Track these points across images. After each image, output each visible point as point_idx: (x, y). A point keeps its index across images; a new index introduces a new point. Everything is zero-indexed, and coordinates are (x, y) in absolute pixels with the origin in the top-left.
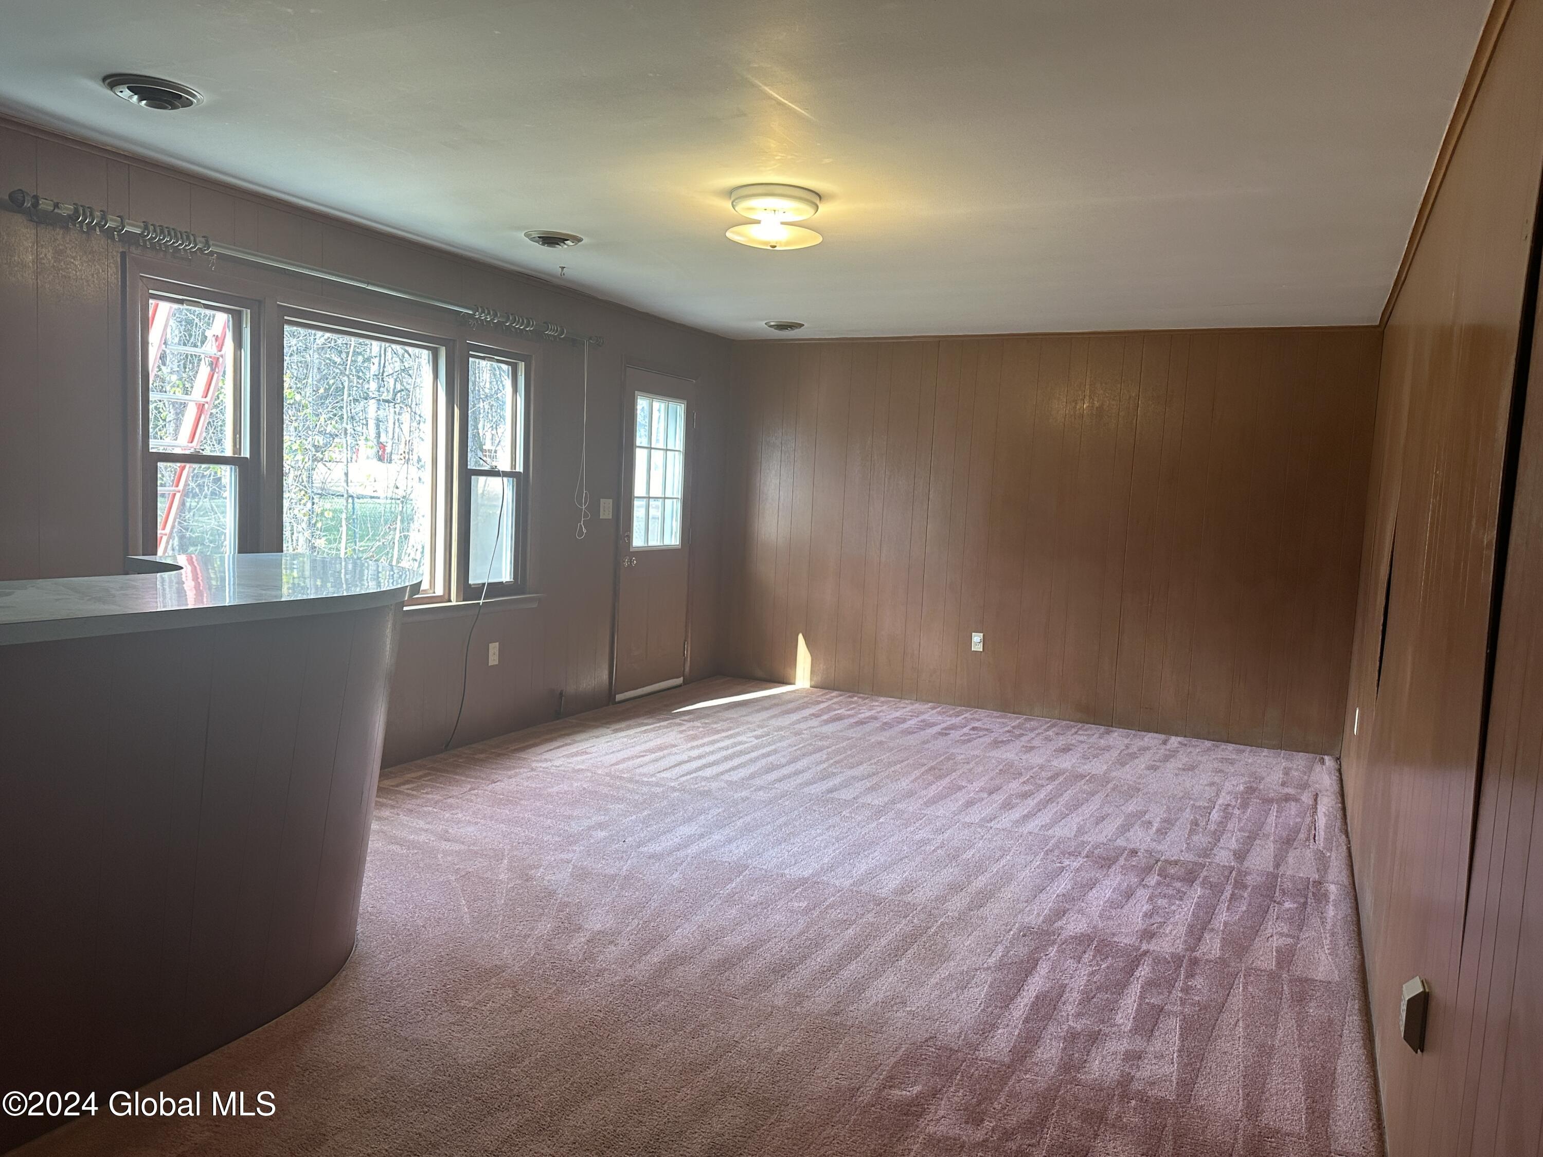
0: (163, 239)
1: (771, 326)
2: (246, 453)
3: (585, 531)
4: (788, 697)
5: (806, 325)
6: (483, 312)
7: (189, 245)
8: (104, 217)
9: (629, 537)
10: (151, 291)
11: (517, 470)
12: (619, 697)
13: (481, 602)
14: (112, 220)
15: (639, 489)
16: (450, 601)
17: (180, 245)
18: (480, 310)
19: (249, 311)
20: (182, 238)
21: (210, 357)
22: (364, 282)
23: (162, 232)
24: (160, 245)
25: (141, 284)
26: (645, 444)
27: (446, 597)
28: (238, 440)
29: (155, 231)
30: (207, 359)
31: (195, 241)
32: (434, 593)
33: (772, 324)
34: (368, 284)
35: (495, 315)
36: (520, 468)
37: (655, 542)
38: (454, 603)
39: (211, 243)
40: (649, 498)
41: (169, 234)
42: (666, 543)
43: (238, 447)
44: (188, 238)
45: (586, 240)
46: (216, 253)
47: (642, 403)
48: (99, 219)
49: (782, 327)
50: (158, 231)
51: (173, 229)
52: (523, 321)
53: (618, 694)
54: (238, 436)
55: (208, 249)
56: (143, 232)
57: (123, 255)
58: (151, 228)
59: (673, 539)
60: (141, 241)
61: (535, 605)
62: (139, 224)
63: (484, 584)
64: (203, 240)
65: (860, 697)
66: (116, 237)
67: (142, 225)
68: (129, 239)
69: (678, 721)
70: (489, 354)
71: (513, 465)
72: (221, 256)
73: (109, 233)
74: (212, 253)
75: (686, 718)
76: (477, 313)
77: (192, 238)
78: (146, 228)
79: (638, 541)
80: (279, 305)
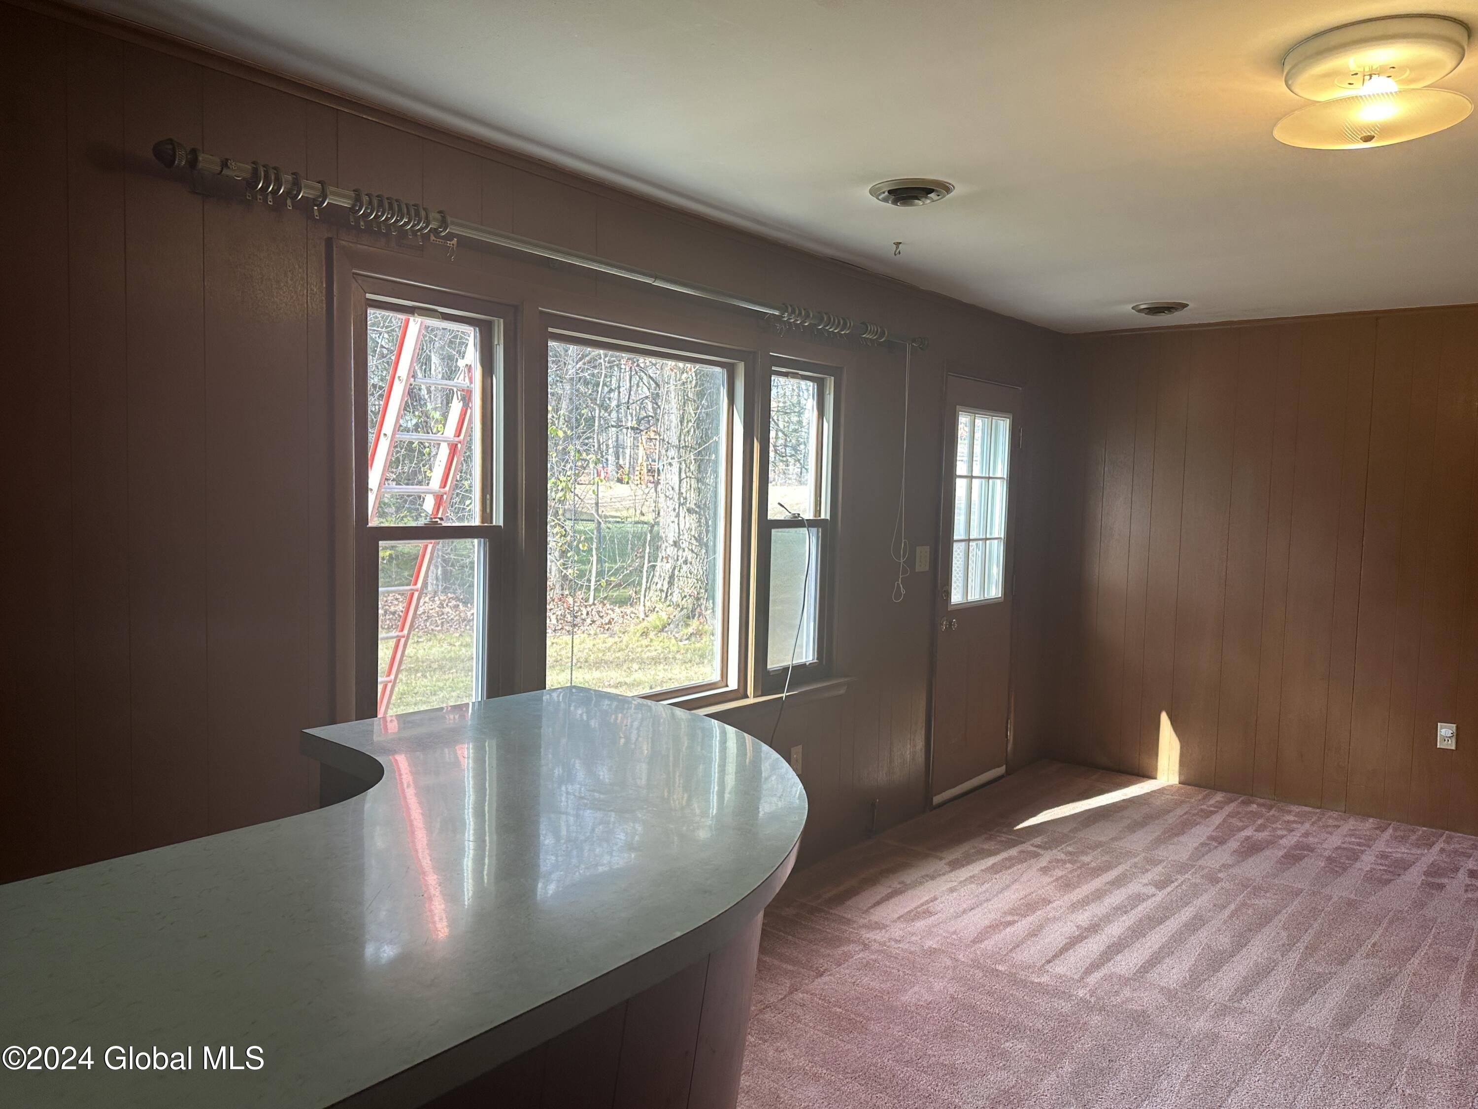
0: (382, 215)
1: (1140, 311)
2: (498, 520)
3: (903, 591)
4: (1157, 802)
5: (1191, 305)
6: (793, 312)
7: (418, 224)
8: (296, 185)
9: (948, 594)
10: (368, 296)
11: (823, 517)
12: (937, 799)
13: (784, 695)
14: (307, 187)
15: (959, 532)
16: (746, 696)
17: (406, 224)
18: (790, 310)
19: (502, 321)
20: (408, 213)
21: (463, 390)
22: (651, 276)
23: (381, 204)
24: (379, 224)
25: (354, 285)
26: (965, 473)
27: (742, 691)
28: (488, 502)
29: (370, 203)
30: (459, 393)
31: (427, 218)
32: (727, 686)
33: (1143, 307)
34: (656, 278)
35: (807, 316)
36: (825, 514)
37: (974, 596)
38: (751, 700)
39: (449, 219)
40: (969, 540)
41: (391, 207)
42: (987, 597)
43: (488, 511)
44: (417, 214)
45: (959, 190)
46: (457, 236)
47: (964, 420)
48: (289, 186)
49: (1156, 310)
50: (375, 202)
51: (397, 201)
52: (839, 322)
53: (935, 795)
54: (488, 496)
55: (445, 230)
56: (354, 205)
57: (329, 243)
58: (365, 199)
59: (995, 591)
60: (352, 219)
61: (842, 691)
62: (347, 192)
63: (786, 669)
64: (438, 216)
65: (1263, 805)
66: (316, 213)
67: (352, 194)
68: (334, 216)
69: (1027, 846)
70: (794, 369)
71: (818, 511)
72: (464, 242)
73: (305, 206)
74: (450, 237)
75: (1038, 840)
76: (786, 315)
77: (423, 213)
78: (358, 199)
79: (956, 597)
80: (541, 312)
